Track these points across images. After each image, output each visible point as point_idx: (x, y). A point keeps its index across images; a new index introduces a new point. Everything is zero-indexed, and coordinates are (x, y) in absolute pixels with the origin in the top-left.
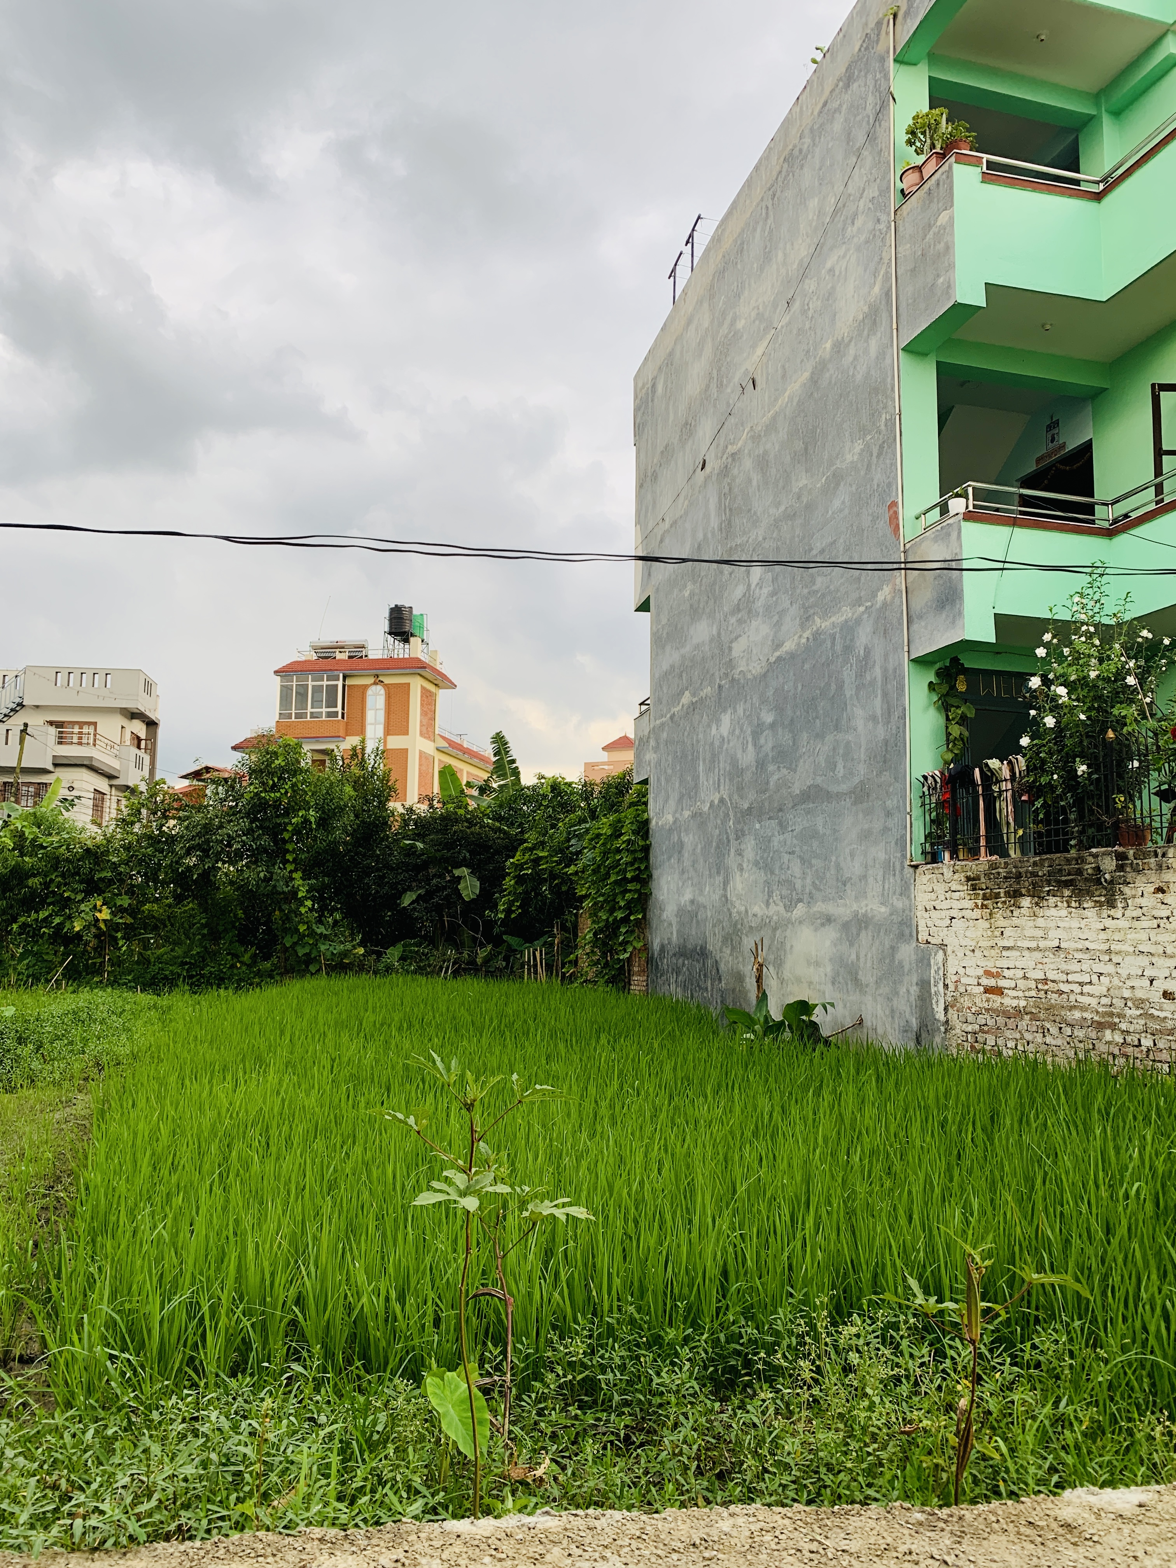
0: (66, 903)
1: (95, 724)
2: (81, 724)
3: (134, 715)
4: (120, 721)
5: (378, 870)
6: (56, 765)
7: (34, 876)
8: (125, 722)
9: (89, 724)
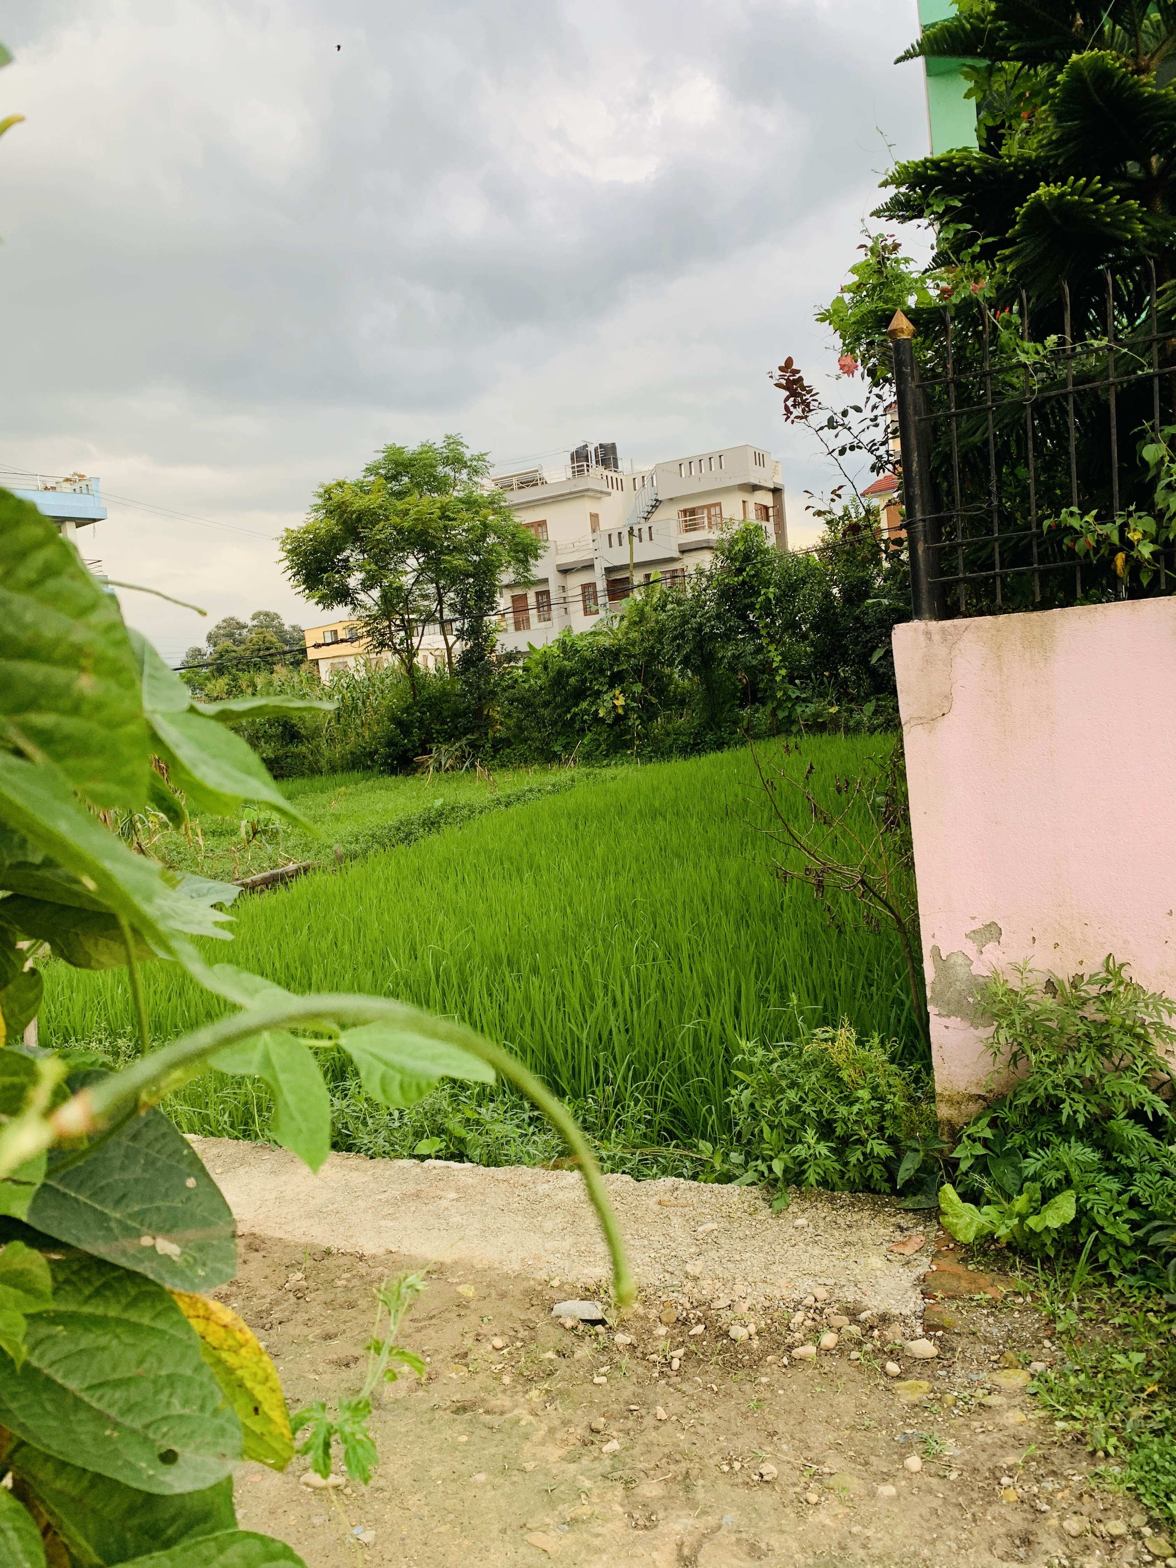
0: (598, 694)
1: (719, 504)
2: (709, 507)
3: (755, 488)
4: (740, 496)
5: (856, 629)
6: (683, 552)
7: (573, 675)
8: (746, 496)
9: (715, 505)
